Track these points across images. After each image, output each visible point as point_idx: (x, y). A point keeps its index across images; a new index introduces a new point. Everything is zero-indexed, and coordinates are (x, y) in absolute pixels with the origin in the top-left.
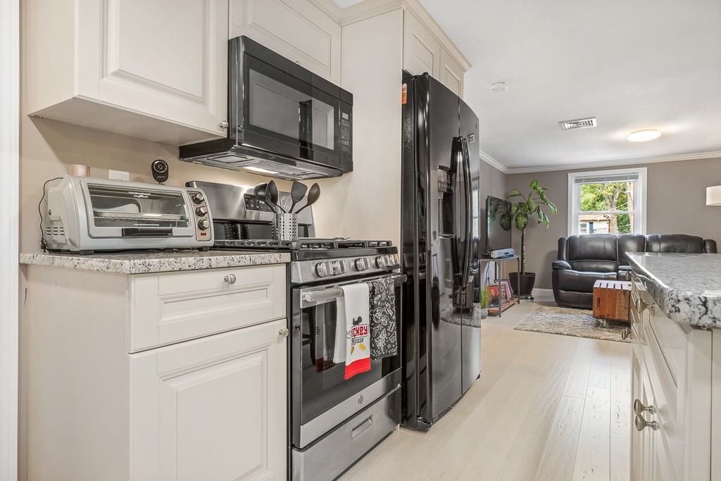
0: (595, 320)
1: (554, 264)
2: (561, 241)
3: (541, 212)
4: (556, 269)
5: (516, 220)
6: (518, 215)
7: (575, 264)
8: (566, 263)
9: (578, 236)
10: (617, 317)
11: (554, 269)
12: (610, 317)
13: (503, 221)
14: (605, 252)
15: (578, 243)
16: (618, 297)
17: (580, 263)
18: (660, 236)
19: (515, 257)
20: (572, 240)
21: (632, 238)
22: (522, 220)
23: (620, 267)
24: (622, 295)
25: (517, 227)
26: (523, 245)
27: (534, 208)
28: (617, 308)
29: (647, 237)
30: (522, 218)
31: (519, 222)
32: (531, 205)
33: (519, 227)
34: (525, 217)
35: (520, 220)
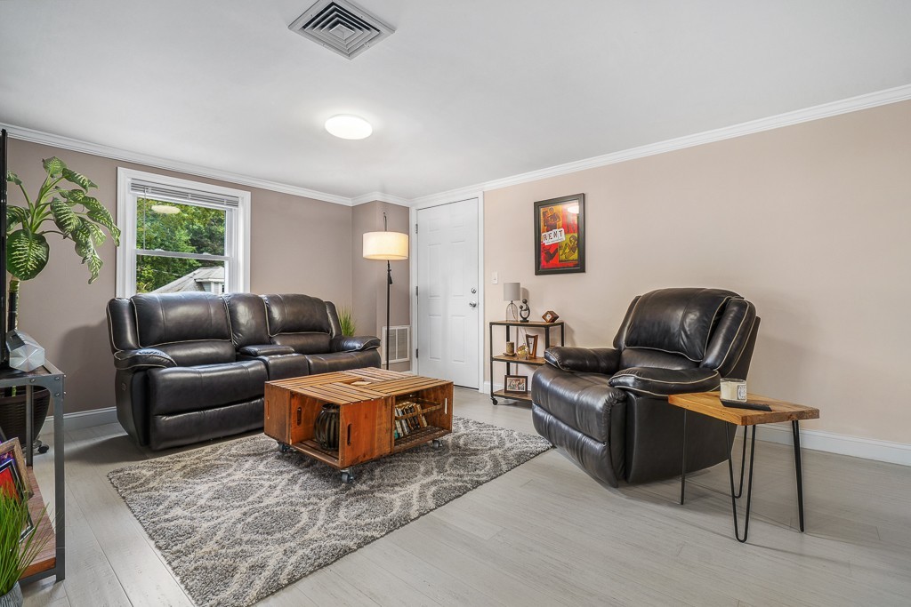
1: (138, 359)
2: (113, 305)
5: (10, 250)
8: (162, 353)
9: (157, 296)
11: (138, 370)
14: (212, 326)
15: (162, 311)
16: (378, 413)
17: (169, 349)
18: (281, 297)
20: (145, 303)
21: (249, 300)
22: (30, 250)
24: (384, 408)
25: (13, 267)
28: (376, 435)
29: (265, 297)
30: (31, 245)
31: (20, 254)
32: (65, 213)
33: (19, 268)
34: (39, 243)
35: (23, 250)
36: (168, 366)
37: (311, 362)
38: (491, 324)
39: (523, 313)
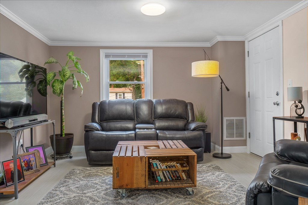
0: (115, 191)
1: (86, 127)
2: (94, 105)
3: (75, 79)
4: (88, 130)
5: (53, 86)
6: (54, 82)
7: (105, 124)
8: (96, 125)
9: (107, 101)
10: (135, 186)
11: (87, 131)
12: (129, 187)
13: (41, 87)
14: (127, 114)
15: (107, 107)
16: (135, 164)
17: (109, 123)
18: (162, 100)
19: (50, 121)
20: (102, 104)
21: (145, 102)
22: (58, 86)
23: (137, 126)
24: (140, 162)
25: (54, 92)
26: (61, 109)
27: (68, 75)
28: (135, 176)
29: (154, 101)
30: (58, 84)
31: (55, 88)
32: (66, 72)
33: (56, 93)
34: (61, 83)
35: (56, 86)
36: (96, 130)
37: (159, 134)
38: (274, 118)
39: (298, 111)
